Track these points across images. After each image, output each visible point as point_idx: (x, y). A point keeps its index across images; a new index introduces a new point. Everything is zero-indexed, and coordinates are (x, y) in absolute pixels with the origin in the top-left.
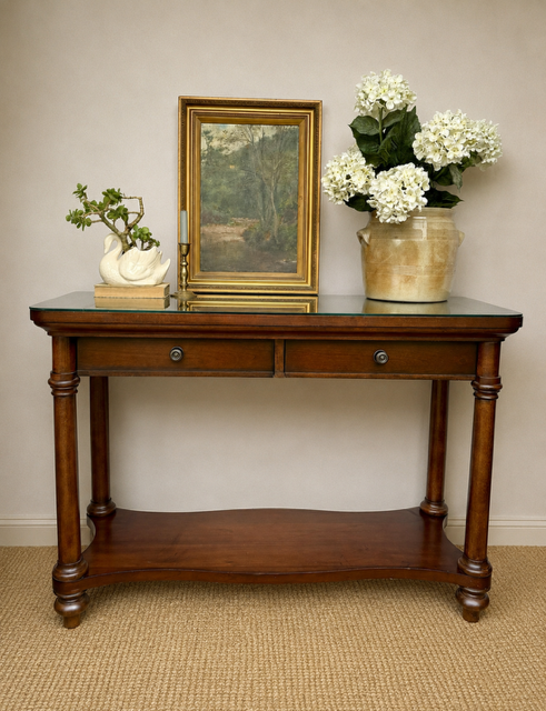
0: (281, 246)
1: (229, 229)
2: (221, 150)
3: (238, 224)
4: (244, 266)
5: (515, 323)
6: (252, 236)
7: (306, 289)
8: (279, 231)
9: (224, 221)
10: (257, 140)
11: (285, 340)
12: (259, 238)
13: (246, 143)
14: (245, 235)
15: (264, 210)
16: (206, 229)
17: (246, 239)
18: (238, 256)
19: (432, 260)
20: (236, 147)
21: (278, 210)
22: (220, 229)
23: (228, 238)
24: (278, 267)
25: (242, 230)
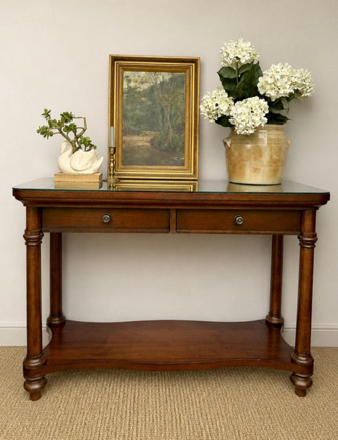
0: (174, 149)
1: (141, 138)
2: (136, 88)
3: (146, 135)
4: (150, 162)
5: (325, 198)
6: (156, 142)
7: (190, 176)
8: (173, 139)
9: (138, 133)
10: (159, 82)
11: (177, 209)
12: (160, 144)
13: (152, 84)
14: (152, 142)
15: (163, 126)
16: (126, 138)
17: (152, 145)
18: (146, 155)
19: (271, 157)
20: (145, 86)
21: (173, 127)
22: (135, 138)
23: (140, 144)
24: (172, 162)
25: (149, 138)
